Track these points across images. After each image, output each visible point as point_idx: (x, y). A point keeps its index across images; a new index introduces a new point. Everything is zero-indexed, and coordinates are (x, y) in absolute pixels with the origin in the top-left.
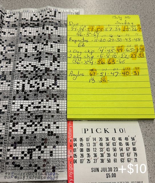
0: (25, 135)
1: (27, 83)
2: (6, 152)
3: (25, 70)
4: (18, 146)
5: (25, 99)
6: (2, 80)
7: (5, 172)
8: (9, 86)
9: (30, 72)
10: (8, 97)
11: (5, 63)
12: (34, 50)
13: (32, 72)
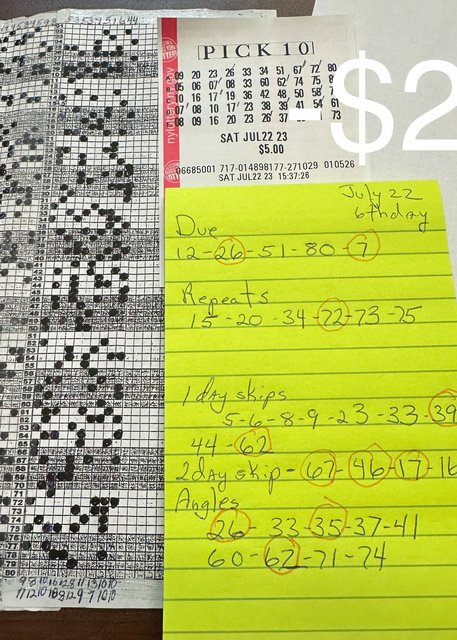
0: (83, 452)
1: (84, 271)
2: (23, 509)
3: (78, 225)
4: (59, 488)
5: (81, 327)
6: (4, 261)
7: (19, 574)
8: (27, 283)
9: (94, 233)
10: (24, 321)
11: (13, 202)
12: (107, 156)
13: (101, 232)
